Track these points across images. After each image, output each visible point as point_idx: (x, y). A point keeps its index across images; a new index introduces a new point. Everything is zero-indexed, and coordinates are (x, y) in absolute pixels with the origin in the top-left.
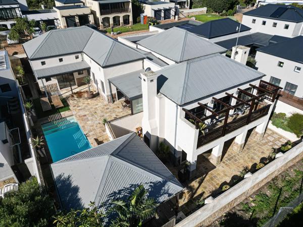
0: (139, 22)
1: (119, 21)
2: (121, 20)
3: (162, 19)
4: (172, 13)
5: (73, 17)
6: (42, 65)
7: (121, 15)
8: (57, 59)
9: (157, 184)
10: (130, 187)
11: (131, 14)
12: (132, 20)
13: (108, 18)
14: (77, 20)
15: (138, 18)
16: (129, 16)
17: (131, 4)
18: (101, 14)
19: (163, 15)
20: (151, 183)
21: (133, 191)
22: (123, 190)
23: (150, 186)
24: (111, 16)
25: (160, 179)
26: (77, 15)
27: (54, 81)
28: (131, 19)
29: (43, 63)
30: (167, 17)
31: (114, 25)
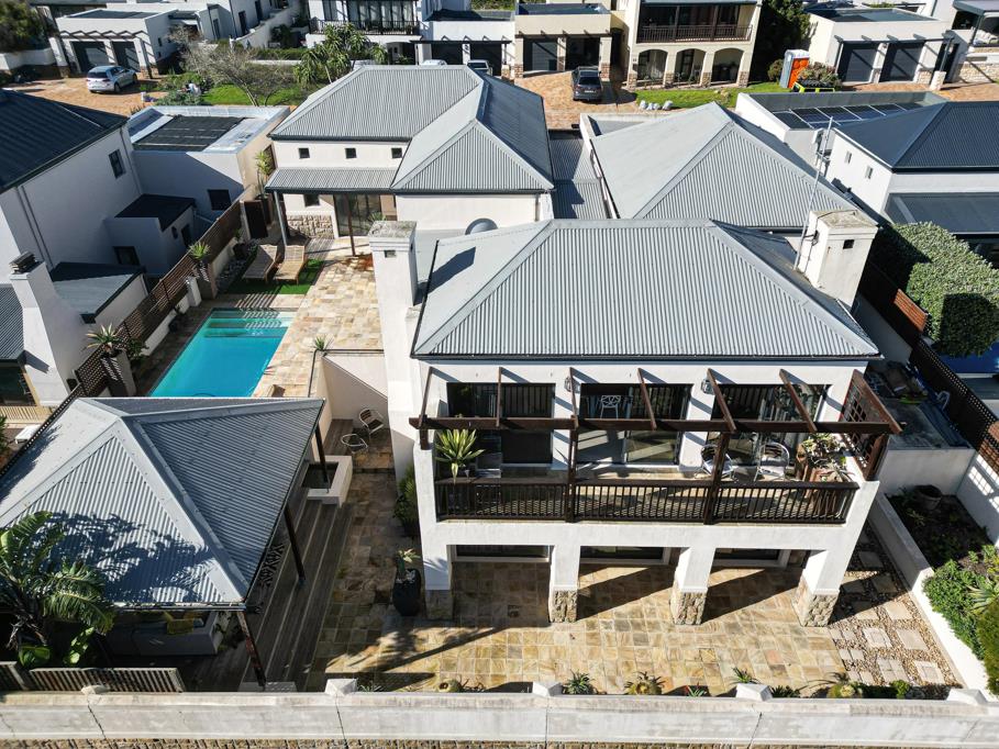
0: (775, 81)
1: (699, 67)
2: (707, 66)
3: (874, 77)
4: (927, 58)
5: (553, 39)
6: (302, 157)
7: (710, 49)
8: (342, 147)
9: (181, 548)
10: (108, 521)
11: (747, 48)
12: (748, 70)
13: (663, 55)
14: (561, 52)
15: (774, 65)
16: (740, 53)
17: (757, 12)
18: (640, 38)
19: (878, 61)
20: (168, 537)
21: (106, 534)
22: (85, 518)
23: (158, 544)
24: (673, 49)
25: (196, 540)
26: (565, 36)
27: (325, 209)
28: (745, 65)
29: (304, 153)
30: (894, 72)
31: (676, 79)
